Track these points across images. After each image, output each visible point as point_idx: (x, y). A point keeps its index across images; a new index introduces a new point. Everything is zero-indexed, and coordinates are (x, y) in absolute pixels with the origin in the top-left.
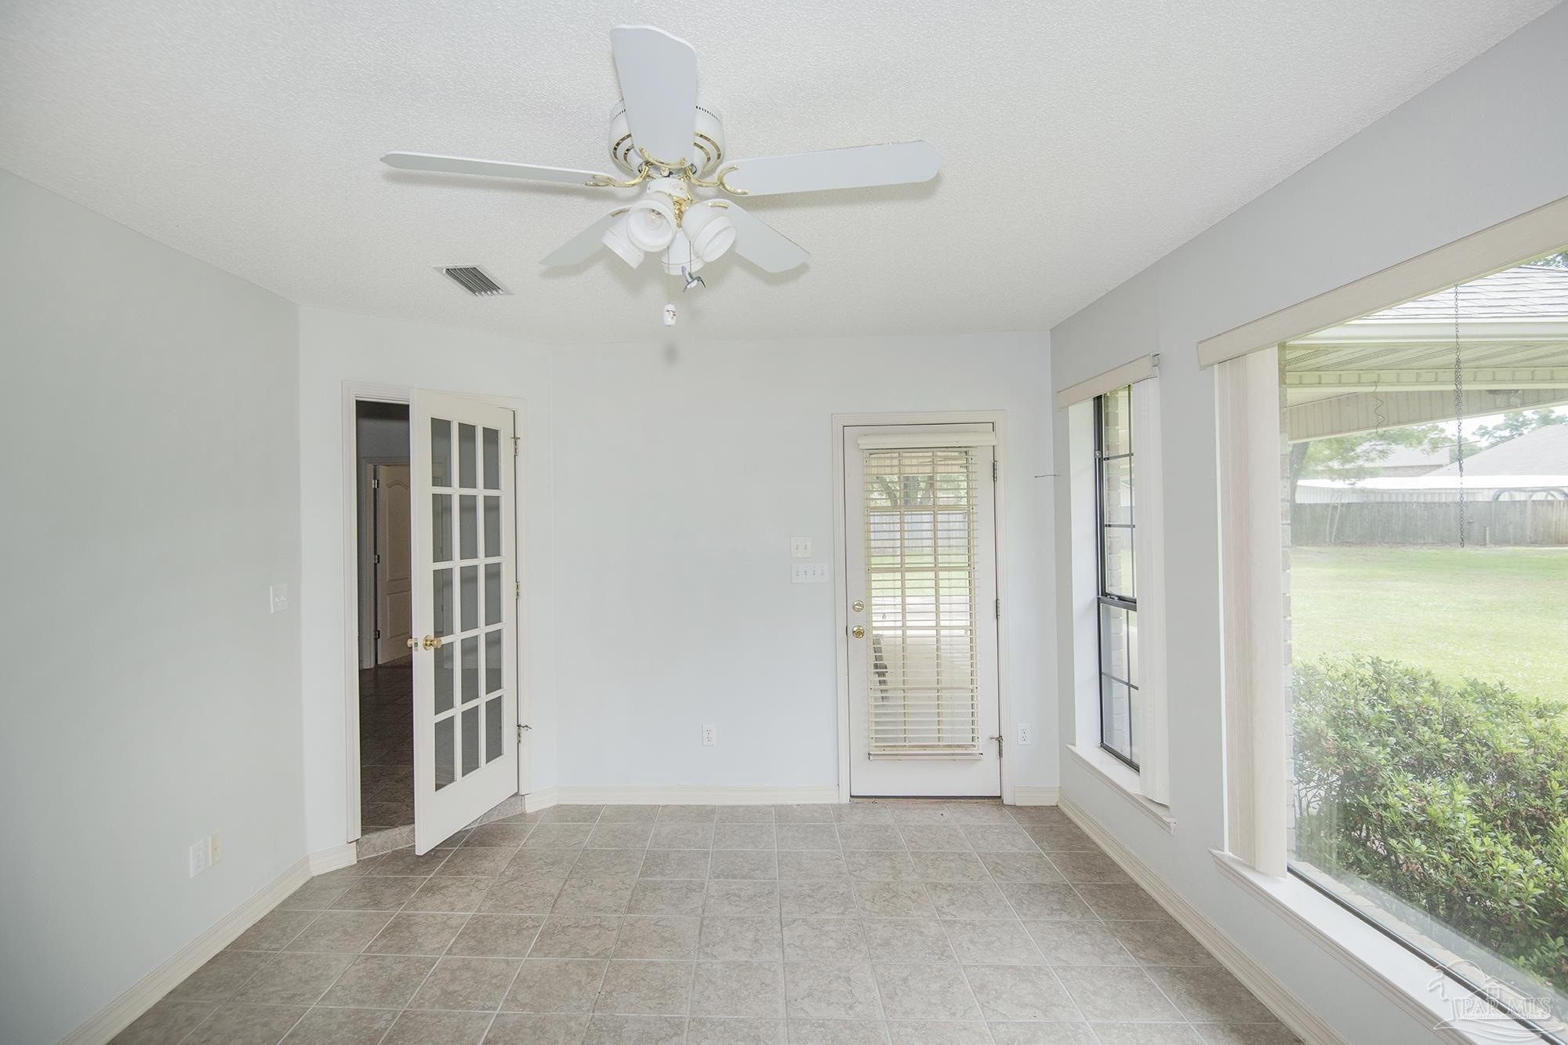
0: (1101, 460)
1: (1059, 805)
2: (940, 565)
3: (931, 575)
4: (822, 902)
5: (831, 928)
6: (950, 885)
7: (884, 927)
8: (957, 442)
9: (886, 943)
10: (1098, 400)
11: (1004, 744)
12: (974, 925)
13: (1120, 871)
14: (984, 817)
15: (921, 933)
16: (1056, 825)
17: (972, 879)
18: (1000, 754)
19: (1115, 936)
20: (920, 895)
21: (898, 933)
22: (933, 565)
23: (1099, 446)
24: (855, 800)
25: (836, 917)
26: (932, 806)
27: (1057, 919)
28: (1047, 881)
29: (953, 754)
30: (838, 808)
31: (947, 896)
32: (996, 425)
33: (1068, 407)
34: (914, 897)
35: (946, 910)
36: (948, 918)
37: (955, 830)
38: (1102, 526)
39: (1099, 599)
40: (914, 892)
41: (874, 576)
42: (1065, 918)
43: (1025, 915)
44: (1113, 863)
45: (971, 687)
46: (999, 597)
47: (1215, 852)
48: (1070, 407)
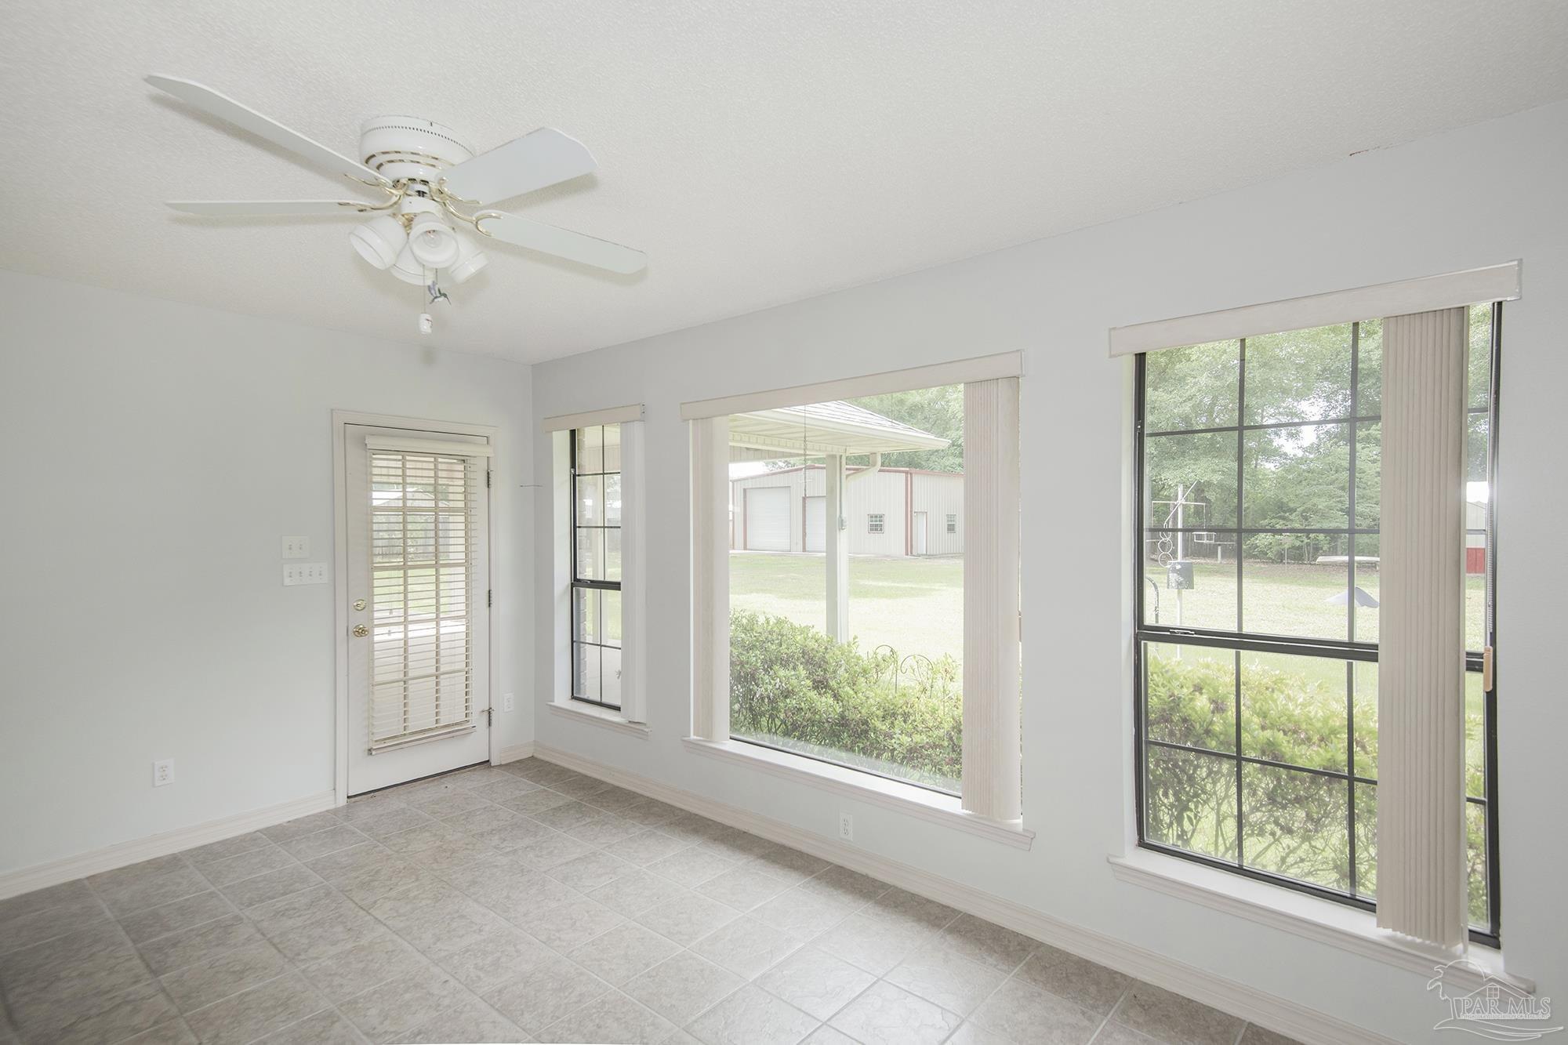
0: (575, 476)
1: (535, 755)
2: (441, 562)
3: (432, 571)
4: (391, 880)
5: (416, 893)
6: (493, 830)
7: (462, 874)
8: (461, 451)
9: (474, 883)
10: (573, 433)
11: (493, 714)
12: (531, 847)
13: (602, 783)
14: (479, 779)
15: (496, 866)
16: (541, 768)
17: (507, 821)
18: (490, 725)
19: (625, 819)
20: (474, 844)
21: (477, 873)
22: (434, 562)
23: (573, 465)
24: (353, 799)
25: (413, 884)
26: (431, 784)
27: (584, 823)
28: (561, 803)
29: (449, 732)
30: (335, 812)
31: (496, 837)
32: (491, 439)
33: (551, 432)
34: (469, 847)
35: (502, 846)
36: (508, 849)
37: (466, 794)
38: (575, 527)
39: (572, 584)
40: (467, 844)
41: (377, 574)
42: (588, 820)
43: (562, 828)
44: (596, 780)
45: (466, 669)
46: (492, 589)
47: (686, 738)
48: (554, 433)
